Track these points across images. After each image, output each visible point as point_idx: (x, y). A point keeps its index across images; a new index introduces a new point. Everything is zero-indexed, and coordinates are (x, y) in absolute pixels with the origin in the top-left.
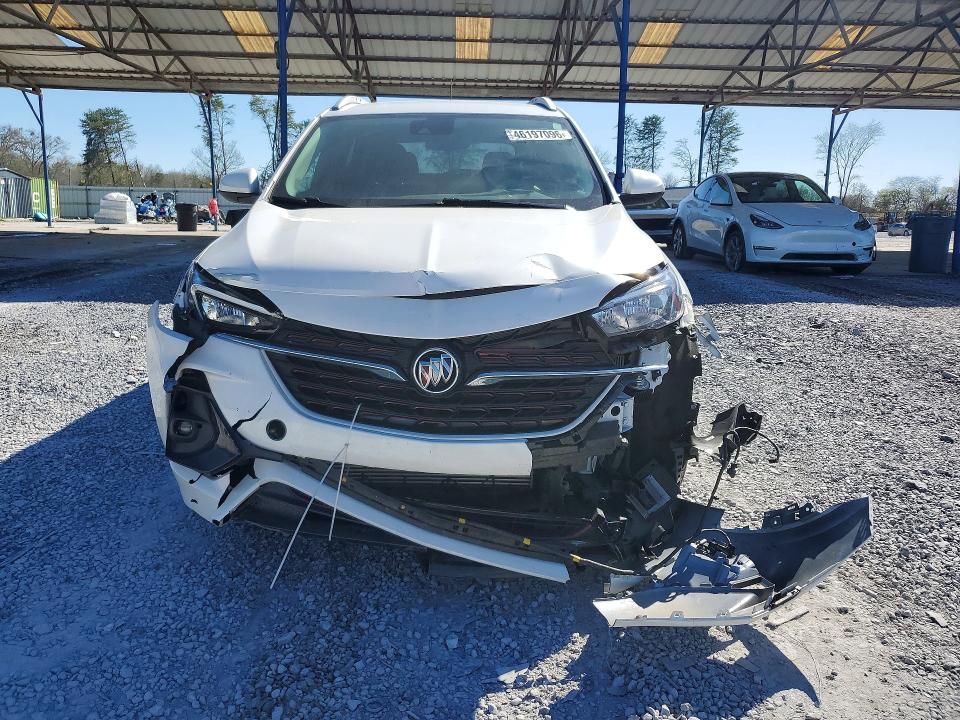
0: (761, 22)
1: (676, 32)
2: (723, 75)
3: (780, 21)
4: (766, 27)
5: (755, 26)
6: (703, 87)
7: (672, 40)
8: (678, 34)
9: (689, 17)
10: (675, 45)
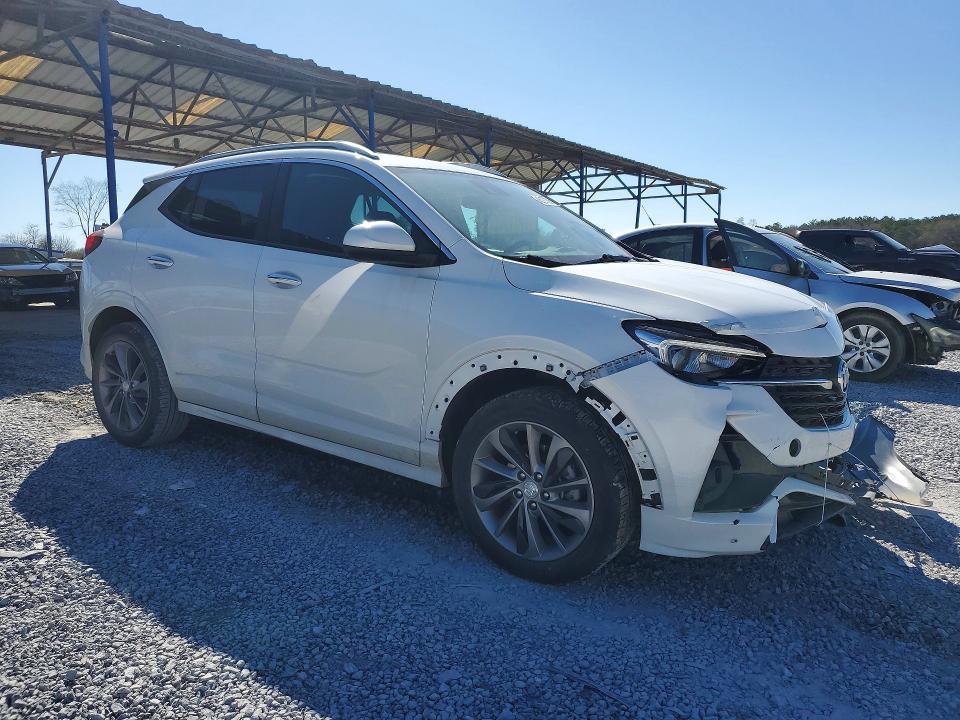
0: (128, 76)
1: (33, 66)
2: (75, 121)
3: (149, 79)
4: (133, 82)
5: (122, 79)
6: (47, 130)
7: (24, 75)
8: (36, 69)
9: (53, 54)
10: (26, 80)
